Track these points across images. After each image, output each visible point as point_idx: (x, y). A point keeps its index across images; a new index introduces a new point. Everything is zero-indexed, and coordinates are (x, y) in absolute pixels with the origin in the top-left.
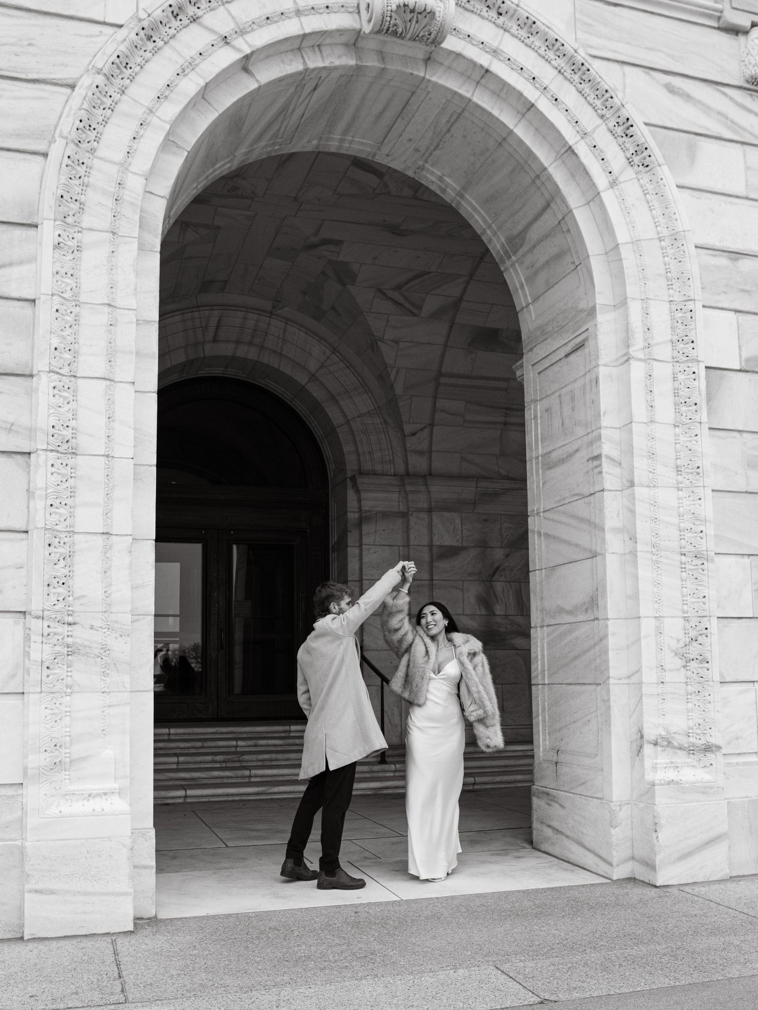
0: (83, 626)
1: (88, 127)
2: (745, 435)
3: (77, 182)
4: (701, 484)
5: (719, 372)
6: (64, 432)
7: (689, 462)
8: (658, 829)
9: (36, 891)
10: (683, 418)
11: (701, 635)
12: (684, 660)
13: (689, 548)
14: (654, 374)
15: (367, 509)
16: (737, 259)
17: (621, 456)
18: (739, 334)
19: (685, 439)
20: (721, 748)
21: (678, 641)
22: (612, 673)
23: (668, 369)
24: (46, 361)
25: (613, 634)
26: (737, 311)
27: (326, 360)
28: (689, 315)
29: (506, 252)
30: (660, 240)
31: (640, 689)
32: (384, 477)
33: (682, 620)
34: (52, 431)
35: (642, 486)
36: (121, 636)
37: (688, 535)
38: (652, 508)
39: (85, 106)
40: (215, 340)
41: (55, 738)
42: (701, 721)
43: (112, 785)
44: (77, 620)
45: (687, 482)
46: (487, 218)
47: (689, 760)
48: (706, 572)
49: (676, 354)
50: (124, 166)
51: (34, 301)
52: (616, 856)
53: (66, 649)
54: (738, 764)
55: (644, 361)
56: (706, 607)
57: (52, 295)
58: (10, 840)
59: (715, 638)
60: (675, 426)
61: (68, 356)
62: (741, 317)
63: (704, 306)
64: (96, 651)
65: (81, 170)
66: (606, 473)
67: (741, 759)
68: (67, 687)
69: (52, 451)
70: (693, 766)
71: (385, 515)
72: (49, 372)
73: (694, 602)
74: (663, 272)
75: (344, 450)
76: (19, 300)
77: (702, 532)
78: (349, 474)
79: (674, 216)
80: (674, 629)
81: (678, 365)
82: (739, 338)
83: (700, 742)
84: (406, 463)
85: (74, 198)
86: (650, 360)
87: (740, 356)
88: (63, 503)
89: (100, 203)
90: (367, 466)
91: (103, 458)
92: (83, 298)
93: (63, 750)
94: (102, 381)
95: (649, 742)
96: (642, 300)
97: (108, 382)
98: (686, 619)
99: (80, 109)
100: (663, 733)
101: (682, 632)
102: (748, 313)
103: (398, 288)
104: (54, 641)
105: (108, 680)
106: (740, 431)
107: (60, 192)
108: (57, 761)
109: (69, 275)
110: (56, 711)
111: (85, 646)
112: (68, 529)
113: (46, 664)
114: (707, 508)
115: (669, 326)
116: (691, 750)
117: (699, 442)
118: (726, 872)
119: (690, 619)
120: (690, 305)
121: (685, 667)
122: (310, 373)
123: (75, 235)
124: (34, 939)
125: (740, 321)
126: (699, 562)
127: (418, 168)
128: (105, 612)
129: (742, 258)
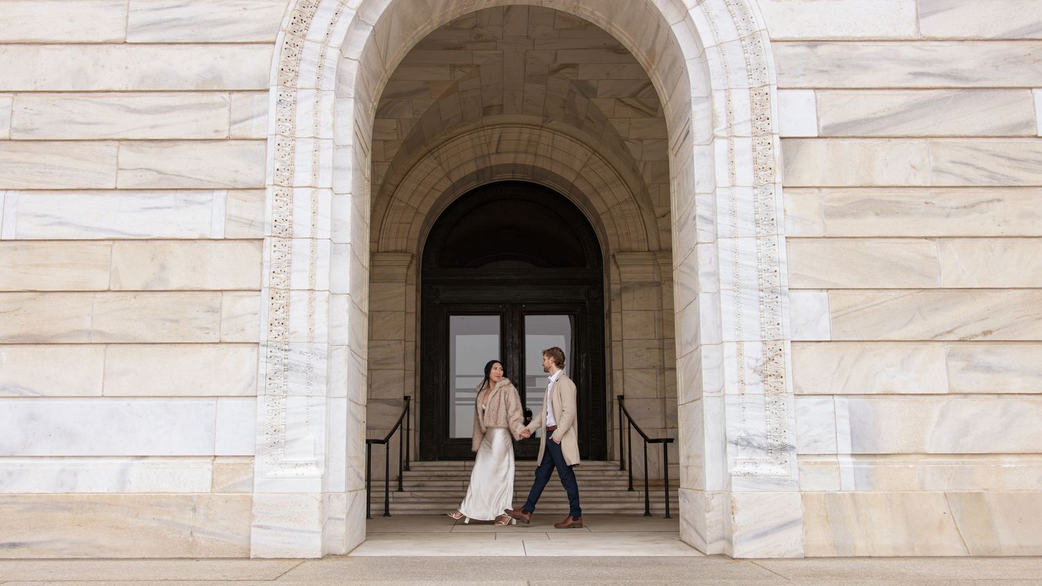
0: (295, 352)
1: (300, 21)
2: (824, 190)
3: (293, 58)
4: (775, 232)
5: (799, 140)
6: (284, 224)
7: (766, 216)
8: (735, 511)
9: (258, 527)
10: (761, 181)
11: (776, 355)
12: (763, 376)
13: (767, 285)
14: (735, 148)
15: (625, 280)
16: (816, 46)
17: (712, 215)
18: (817, 108)
19: (763, 197)
20: (795, 448)
21: (757, 360)
22: (705, 387)
23: (748, 142)
24: (272, 178)
25: (706, 357)
26: (815, 89)
27: (588, 160)
28: (765, 97)
29: (649, 63)
30: (741, 40)
31: (724, 399)
32: (639, 253)
33: (761, 343)
34: (274, 223)
35: (725, 237)
36: (320, 358)
37: (765, 275)
38: (733, 254)
39: (297, 8)
40: (497, 152)
41: (275, 426)
42: (778, 426)
43: (311, 458)
44: (291, 347)
45: (765, 232)
46: (631, 38)
47: (767, 458)
48: (779, 304)
49: (755, 129)
50: (325, 43)
51: (266, 139)
52: (709, 535)
53: (283, 367)
54: (816, 463)
55: (727, 138)
56: (780, 332)
57: (276, 135)
58: (245, 493)
59: (788, 358)
60: (754, 188)
61: (287, 174)
62: (819, 93)
63: (778, 88)
64: (303, 368)
65: (296, 50)
66: (699, 229)
67: (819, 460)
68: (284, 392)
69: (274, 236)
70: (771, 463)
71: (642, 285)
72: (274, 185)
73: (771, 329)
74: (744, 65)
75: (608, 233)
76: (257, 140)
77: (776, 271)
78: (611, 254)
79: (752, 20)
80: (754, 351)
81: (757, 138)
82: (817, 111)
83: (777, 443)
84: (659, 240)
85: (291, 69)
86: (731, 137)
87: (818, 125)
88: (283, 271)
89: (308, 70)
90: (626, 245)
91: (309, 240)
92: (298, 134)
93: (280, 434)
94: (309, 188)
95: (731, 442)
96: (726, 90)
97: (313, 189)
98: (764, 343)
99: (294, 10)
100: (743, 435)
101: (761, 353)
102: (827, 89)
103: (634, 95)
104: (275, 361)
105: (311, 388)
106: (818, 187)
107: (281, 67)
108: (276, 441)
109: (288, 121)
110: (276, 408)
111: (296, 365)
112: (286, 288)
113: (269, 376)
114: (781, 252)
115: (749, 108)
116: (769, 449)
117: (774, 199)
118: (800, 552)
119: (767, 343)
120: (766, 89)
121: (763, 381)
122: (576, 172)
123: (292, 94)
124: (256, 559)
125: (819, 97)
126: (774, 296)
127: (575, 8)
128: (310, 342)
129: (821, 45)
